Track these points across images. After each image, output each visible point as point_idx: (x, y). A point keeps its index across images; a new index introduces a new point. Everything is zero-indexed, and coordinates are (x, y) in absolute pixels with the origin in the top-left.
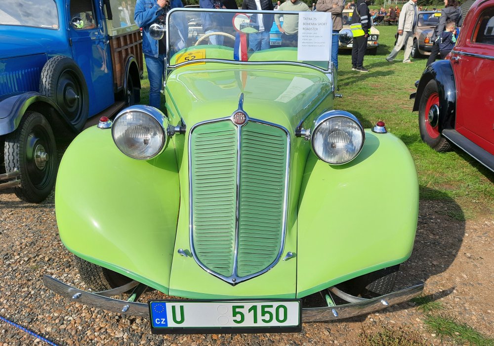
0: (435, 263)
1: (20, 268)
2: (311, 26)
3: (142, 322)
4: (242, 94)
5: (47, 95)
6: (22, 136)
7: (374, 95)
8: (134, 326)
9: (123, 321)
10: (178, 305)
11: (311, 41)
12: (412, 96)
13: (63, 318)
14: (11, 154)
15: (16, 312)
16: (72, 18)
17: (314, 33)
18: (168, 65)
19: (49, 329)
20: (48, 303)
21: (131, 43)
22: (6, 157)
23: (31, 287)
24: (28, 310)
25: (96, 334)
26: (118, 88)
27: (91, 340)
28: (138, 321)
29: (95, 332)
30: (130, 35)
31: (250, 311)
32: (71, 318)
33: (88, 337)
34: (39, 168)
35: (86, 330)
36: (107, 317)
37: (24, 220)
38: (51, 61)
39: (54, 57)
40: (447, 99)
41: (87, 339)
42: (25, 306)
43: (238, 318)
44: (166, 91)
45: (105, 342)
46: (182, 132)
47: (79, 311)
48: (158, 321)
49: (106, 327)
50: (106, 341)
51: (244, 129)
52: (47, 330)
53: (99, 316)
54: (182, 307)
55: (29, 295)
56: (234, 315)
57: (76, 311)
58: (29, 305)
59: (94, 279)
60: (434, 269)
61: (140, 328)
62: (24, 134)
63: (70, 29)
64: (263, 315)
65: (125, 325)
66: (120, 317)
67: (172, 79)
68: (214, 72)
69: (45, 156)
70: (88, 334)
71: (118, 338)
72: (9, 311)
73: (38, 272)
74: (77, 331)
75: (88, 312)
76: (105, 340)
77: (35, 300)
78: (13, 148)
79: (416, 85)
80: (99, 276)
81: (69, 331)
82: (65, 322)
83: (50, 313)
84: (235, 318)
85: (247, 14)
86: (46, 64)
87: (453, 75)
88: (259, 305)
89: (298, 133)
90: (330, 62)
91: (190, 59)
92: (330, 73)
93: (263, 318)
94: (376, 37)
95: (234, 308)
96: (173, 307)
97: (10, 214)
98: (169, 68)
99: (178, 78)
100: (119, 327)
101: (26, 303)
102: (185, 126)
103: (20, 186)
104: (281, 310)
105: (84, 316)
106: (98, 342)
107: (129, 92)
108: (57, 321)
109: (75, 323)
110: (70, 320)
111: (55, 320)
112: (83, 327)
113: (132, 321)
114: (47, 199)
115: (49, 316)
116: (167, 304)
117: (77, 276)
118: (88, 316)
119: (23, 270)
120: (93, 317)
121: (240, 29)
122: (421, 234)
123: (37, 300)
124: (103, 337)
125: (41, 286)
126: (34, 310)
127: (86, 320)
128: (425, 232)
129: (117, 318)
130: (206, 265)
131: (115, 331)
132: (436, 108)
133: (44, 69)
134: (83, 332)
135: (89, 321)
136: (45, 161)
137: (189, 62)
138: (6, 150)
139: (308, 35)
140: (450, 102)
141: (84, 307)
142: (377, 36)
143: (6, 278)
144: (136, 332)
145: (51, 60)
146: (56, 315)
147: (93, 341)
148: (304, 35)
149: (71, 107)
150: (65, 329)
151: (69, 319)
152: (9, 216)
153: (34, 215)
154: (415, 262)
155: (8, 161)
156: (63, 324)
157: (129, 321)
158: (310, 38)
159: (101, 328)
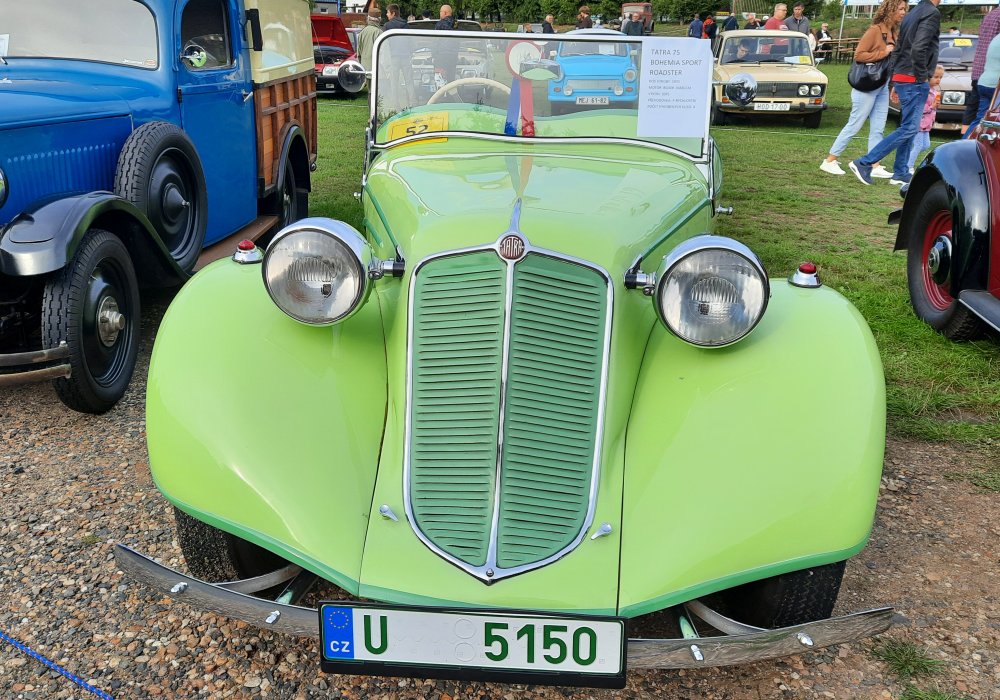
0: (931, 577)
1: (62, 540)
2: (668, 67)
3: (299, 661)
4: (519, 201)
5: (129, 198)
6: (77, 277)
7: (811, 215)
8: (282, 668)
9: (261, 655)
10: (375, 615)
11: (666, 97)
12: (893, 217)
13: (143, 643)
14: (55, 312)
15: (51, 626)
16: (183, 47)
17: (675, 82)
18: (372, 142)
19: (114, 663)
20: (113, 611)
21: (296, 96)
22: (44, 319)
23: (81, 578)
24: (73, 623)
25: (207, 677)
26: (266, 189)
27: (197, 689)
28: (291, 658)
29: (204, 673)
30: (295, 81)
31: (520, 635)
32: (157, 644)
33: (190, 683)
34: (105, 343)
35: (187, 668)
36: (228, 646)
37: (71, 447)
38: (141, 131)
39: (147, 125)
40: (969, 224)
41: (187, 686)
42: (70, 616)
43: (497, 648)
44: (365, 193)
45: (225, 695)
46: (398, 273)
47: (174, 631)
48: (335, 646)
49: (227, 665)
50: (227, 693)
51: (522, 268)
52: (110, 665)
53: (213, 642)
54: (383, 620)
55: (78, 596)
56: (488, 643)
57: (168, 630)
58: (76, 613)
59: (210, 563)
60: (927, 589)
61: (293, 673)
62: (82, 274)
63: (179, 68)
64: (547, 646)
65: (264, 663)
66: (255, 648)
67: (378, 171)
68: (464, 159)
69: (117, 320)
70: (191, 677)
71: (250, 689)
72: (37, 623)
73: (96, 549)
74: (169, 671)
75: (192, 633)
76: (224, 690)
77: (89, 604)
78: (60, 300)
79: (902, 194)
80: (220, 557)
81: (154, 669)
82: (146, 651)
83: (117, 630)
84: (489, 649)
85: (536, 42)
86: (130, 137)
87: (983, 173)
88: (539, 625)
89: (629, 280)
90: (706, 140)
91: (417, 130)
92: (705, 163)
93: (547, 652)
94: (819, 88)
95: (489, 627)
96: (367, 619)
97: (43, 433)
98: (373, 148)
99: (390, 167)
100: (253, 665)
101: (71, 608)
102: (403, 260)
103: (68, 377)
104: (585, 638)
105: (184, 642)
106: (209, 695)
107: (286, 198)
108: (131, 648)
109: (166, 653)
110: (156, 648)
111: (126, 645)
112: (181, 663)
113: (279, 658)
114: (116, 407)
115: (115, 638)
116: (354, 610)
117: (171, 562)
118: (192, 640)
119: (66, 545)
120: (201, 643)
121: (521, 72)
122: (902, 515)
123: (93, 605)
124: (220, 683)
125: (101, 577)
126: (86, 625)
127: (188, 649)
128: (911, 512)
129: (248, 648)
130: (435, 540)
131: (243, 674)
132: (945, 244)
133: (126, 146)
134: (183, 673)
135: (193, 650)
136: (117, 329)
137: (413, 136)
138: (45, 305)
139: (662, 85)
140: (977, 232)
141: (185, 623)
142: (823, 86)
143: (32, 557)
144: (285, 679)
145: (141, 128)
146: (129, 635)
147: (200, 692)
148: (651, 84)
149: (171, 224)
150: (146, 664)
151: (154, 645)
152: (41, 438)
153: (90, 438)
154: (885, 573)
155: (47, 326)
156: (141, 654)
157: (272, 656)
158: (665, 91)
159: (216, 668)
